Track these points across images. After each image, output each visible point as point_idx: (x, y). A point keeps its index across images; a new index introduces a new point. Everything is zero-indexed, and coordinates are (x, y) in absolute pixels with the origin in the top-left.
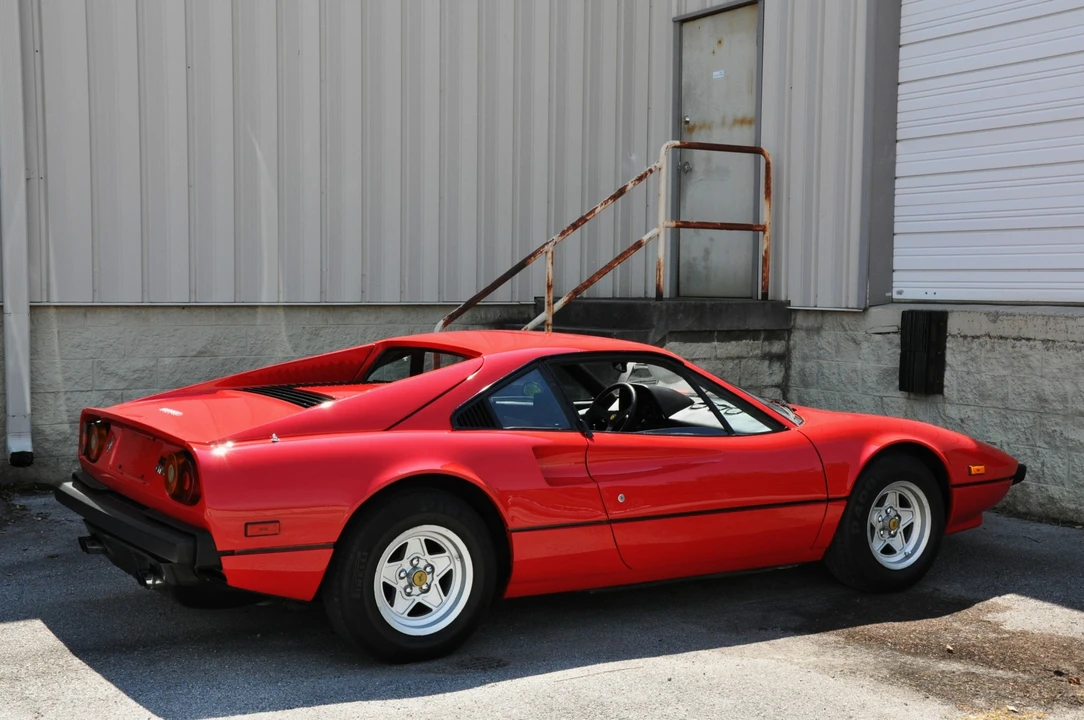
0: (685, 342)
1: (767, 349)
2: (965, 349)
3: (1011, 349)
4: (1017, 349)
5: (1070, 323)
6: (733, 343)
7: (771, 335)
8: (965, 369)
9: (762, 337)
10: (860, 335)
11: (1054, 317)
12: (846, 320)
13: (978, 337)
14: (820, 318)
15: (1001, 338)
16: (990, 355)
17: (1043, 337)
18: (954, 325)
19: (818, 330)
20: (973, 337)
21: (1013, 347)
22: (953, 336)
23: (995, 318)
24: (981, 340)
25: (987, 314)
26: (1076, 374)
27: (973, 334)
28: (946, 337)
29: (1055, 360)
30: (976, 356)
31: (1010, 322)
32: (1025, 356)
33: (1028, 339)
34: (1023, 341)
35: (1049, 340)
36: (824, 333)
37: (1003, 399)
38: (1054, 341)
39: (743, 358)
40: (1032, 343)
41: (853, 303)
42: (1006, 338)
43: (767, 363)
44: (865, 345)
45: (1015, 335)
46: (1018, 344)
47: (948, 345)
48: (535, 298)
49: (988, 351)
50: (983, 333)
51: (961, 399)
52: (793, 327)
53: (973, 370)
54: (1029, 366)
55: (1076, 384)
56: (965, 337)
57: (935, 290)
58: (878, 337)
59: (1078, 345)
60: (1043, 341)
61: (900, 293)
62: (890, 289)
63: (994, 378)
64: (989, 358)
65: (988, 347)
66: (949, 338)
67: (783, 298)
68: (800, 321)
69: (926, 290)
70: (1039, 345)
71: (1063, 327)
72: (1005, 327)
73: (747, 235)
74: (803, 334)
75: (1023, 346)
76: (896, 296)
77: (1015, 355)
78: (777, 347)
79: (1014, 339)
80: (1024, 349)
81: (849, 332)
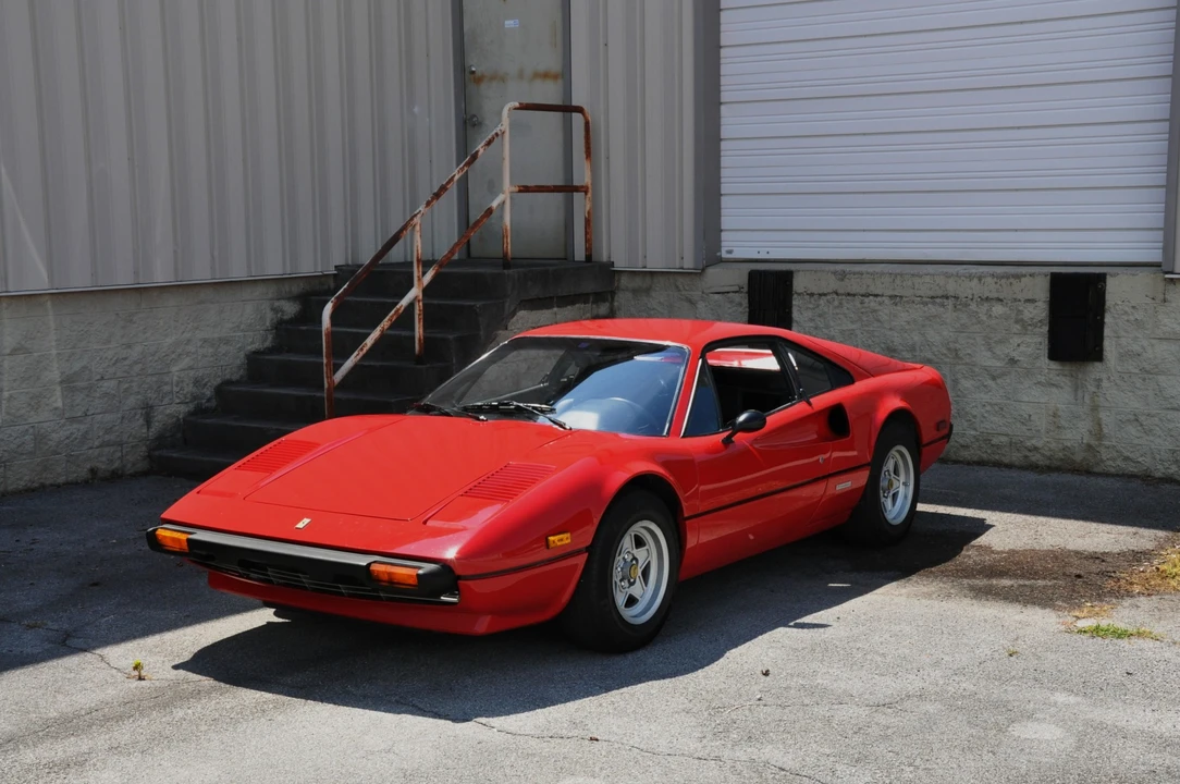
1: (595, 312)
2: (811, 306)
3: (859, 306)
4: (866, 305)
5: (917, 280)
6: (569, 307)
7: (598, 298)
8: (811, 324)
9: (591, 300)
10: (696, 295)
11: (901, 275)
12: (680, 280)
13: (825, 295)
14: (648, 279)
15: (849, 294)
16: (838, 311)
17: (891, 293)
18: (800, 283)
19: (648, 291)
20: (820, 295)
21: (862, 303)
22: (799, 294)
23: (843, 276)
24: (829, 297)
25: (835, 273)
26: (923, 326)
27: (821, 292)
28: (792, 295)
29: (902, 314)
30: (825, 313)
31: (860, 280)
32: (875, 311)
33: (876, 296)
34: (871, 297)
35: (896, 296)
36: (653, 294)
38: (901, 297)
40: (879, 299)
41: (689, 264)
42: (854, 295)
44: (701, 305)
45: (863, 292)
46: (866, 300)
47: (794, 302)
48: (336, 267)
49: (837, 307)
50: (831, 291)
52: (618, 288)
53: (820, 325)
54: (879, 321)
55: (923, 335)
56: (812, 295)
57: (767, 249)
58: (716, 296)
59: (925, 299)
60: (891, 297)
61: (730, 252)
62: (719, 248)
63: (841, 332)
64: (837, 314)
65: (836, 303)
66: (795, 296)
67: (605, 259)
68: (624, 281)
69: (757, 249)
70: (887, 300)
71: (910, 283)
72: (853, 285)
73: (559, 197)
74: (629, 295)
75: (871, 302)
76: (724, 255)
77: (863, 310)
78: (603, 309)
79: (862, 296)
80: (872, 304)
81: (684, 292)
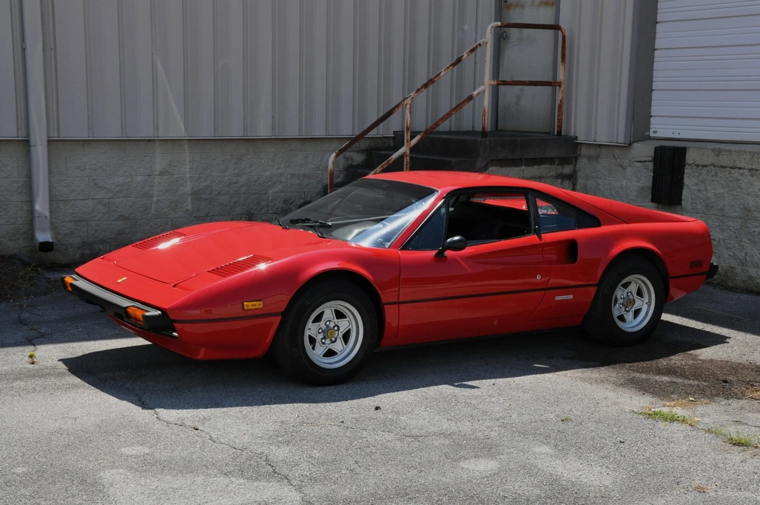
0: (502, 167)
1: (560, 171)
2: (697, 174)
3: (728, 175)
4: (732, 175)
6: (536, 167)
7: (563, 161)
8: (697, 188)
9: (557, 162)
10: (626, 162)
12: (617, 152)
13: (706, 166)
14: (598, 150)
15: (722, 167)
16: (714, 178)
17: (750, 167)
18: (691, 157)
19: (597, 158)
20: (703, 166)
21: (729, 174)
22: (690, 165)
23: (718, 153)
24: (709, 168)
25: (713, 150)
27: (703, 164)
28: (685, 165)
29: (756, 184)
30: (705, 180)
31: (729, 156)
32: (737, 180)
33: (740, 168)
34: (736, 169)
35: (753, 169)
36: (600, 160)
37: (721, 209)
38: (756, 170)
39: (543, 177)
40: (742, 171)
41: (621, 139)
42: (725, 167)
43: (559, 181)
44: (629, 170)
45: (731, 165)
46: (733, 171)
47: (686, 171)
48: (394, 132)
49: (713, 176)
50: (710, 163)
51: (694, 209)
52: (579, 155)
53: (702, 189)
54: (740, 188)
56: (697, 166)
57: (679, 131)
58: (638, 164)
60: (750, 170)
61: (655, 132)
62: (649, 129)
63: (716, 195)
64: (713, 181)
65: (713, 173)
66: (687, 166)
67: (572, 134)
68: (584, 151)
69: (673, 131)
70: (746, 172)
72: (725, 160)
73: (548, 89)
74: (586, 160)
75: (736, 173)
76: (652, 135)
77: (730, 179)
78: (567, 170)
79: (731, 168)
80: (736, 175)
81: (619, 160)
